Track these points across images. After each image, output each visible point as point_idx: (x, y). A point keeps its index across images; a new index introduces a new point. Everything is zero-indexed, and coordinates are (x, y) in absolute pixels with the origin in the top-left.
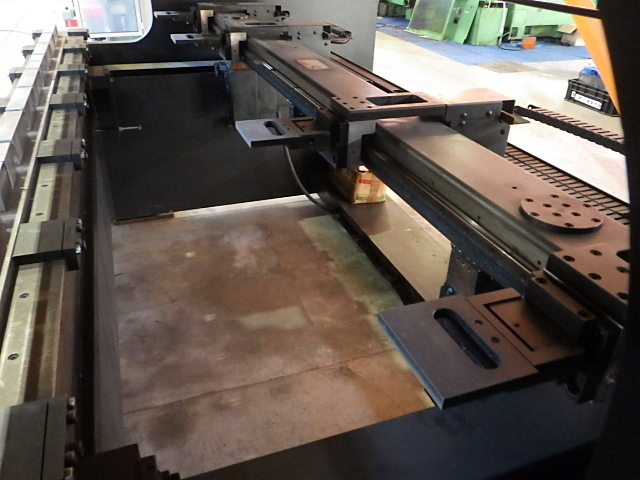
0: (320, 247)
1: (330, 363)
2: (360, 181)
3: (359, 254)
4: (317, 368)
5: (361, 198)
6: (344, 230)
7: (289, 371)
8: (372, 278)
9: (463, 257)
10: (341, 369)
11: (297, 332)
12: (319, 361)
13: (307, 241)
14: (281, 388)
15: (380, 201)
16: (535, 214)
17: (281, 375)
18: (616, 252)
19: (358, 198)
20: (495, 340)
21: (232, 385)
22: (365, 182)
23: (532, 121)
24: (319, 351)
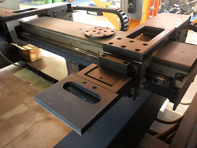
0: (24, 80)
1: (41, 118)
2: (31, 53)
3: (40, 78)
4: (37, 122)
5: (33, 59)
6: (32, 72)
7: (27, 128)
8: (47, 84)
9: (71, 62)
10: (46, 119)
11: (26, 113)
12: (37, 119)
13: (19, 80)
14: (26, 135)
15: (41, 58)
16: (91, 35)
17: (24, 131)
18: (126, 37)
19: (32, 59)
20: (94, 88)
21: (6, 143)
22: (33, 53)
23: (79, 10)
24: (36, 116)
